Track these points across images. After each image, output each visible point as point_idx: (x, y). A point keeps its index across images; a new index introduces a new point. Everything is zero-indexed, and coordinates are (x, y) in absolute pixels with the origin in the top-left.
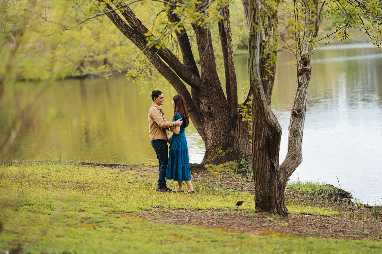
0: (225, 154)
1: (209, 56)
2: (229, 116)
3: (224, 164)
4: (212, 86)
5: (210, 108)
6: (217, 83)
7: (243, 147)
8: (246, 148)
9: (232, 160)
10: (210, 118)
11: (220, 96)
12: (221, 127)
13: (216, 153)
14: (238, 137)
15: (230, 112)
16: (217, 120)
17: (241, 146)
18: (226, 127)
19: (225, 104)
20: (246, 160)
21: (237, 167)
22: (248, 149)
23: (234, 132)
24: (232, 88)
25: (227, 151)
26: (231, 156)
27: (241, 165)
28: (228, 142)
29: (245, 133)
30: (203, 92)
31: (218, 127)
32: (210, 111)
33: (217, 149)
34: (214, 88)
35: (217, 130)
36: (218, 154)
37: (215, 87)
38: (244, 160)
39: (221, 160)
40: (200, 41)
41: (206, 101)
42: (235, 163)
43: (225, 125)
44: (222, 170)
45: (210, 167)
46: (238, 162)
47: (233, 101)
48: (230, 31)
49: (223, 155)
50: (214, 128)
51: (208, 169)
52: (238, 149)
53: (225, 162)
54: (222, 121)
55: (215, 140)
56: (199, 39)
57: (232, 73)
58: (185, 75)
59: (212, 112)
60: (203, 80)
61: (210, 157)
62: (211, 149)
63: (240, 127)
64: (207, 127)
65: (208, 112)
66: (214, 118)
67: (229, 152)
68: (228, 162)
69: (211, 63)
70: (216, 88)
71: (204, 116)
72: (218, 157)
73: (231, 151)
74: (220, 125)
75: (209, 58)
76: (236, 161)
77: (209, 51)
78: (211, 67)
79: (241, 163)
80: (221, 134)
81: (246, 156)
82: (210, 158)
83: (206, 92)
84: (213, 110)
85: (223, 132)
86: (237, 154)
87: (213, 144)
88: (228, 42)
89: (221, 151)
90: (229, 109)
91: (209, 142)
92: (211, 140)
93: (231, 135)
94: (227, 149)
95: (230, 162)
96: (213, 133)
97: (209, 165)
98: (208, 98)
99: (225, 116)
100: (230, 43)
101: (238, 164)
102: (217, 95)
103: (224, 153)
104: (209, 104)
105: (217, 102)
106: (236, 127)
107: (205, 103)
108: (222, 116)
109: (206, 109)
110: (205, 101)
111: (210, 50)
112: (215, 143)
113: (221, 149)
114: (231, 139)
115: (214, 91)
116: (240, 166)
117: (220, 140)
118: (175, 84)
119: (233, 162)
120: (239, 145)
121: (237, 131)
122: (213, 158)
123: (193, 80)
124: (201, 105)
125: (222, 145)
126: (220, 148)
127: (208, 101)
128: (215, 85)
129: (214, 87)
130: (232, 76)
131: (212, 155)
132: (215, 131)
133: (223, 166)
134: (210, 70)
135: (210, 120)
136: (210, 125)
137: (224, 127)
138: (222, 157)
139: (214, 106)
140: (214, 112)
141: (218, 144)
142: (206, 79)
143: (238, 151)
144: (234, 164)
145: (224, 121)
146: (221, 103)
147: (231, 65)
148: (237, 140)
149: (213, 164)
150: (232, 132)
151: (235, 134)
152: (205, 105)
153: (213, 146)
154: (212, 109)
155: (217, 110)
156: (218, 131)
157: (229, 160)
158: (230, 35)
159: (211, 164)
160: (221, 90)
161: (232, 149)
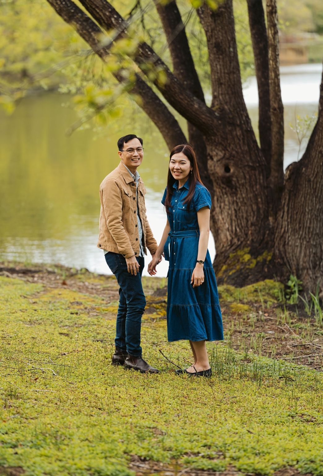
0: (257, 263)
1: (230, 63)
2: (267, 187)
3: (254, 285)
4: (233, 124)
5: (227, 169)
6: (244, 118)
7: (293, 251)
8: (300, 252)
9: (271, 278)
10: (227, 189)
11: (249, 146)
12: (250, 208)
13: (237, 259)
14: (283, 230)
15: (267, 178)
16: (242, 194)
17: (289, 250)
18: (258, 209)
19: (259, 162)
20: (299, 277)
21: (281, 292)
22: (303, 254)
23: (276, 219)
24: (275, 129)
25: (260, 258)
26: (268, 267)
27: (289, 287)
28: (263, 239)
29: (300, 223)
30: (215, 135)
31: (243, 208)
32: (228, 174)
33: (240, 253)
34: (238, 129)
35: (241, 215)
36: (242, 263)
37: (240, 126)
38: (294, 278)
39: (248, 276)
40: (212, 32)
41: (221, 154)
42: (277, 284)
43: (257, 204)
44: (251, 298)
45: (228, 291)
46: (281, 282)
47: (275, 157)
48: (276, 12)
49: (253, 265)
50: (235, 210)
51: (224, 295)
52: (283, 255)
53: (257, 281)
54: (251, 195)
55: (236, 234)
56: (210, 28)
57: (276, 99)
58: (180, 100)
59: (232, 176)
60: (215, 111)
61: (224, 268)
62: (226, 251)
63: (288, 210)
64: (220, 207)
65: (223, 177)
66: (236, 190)
67: (265, 260)
68: (263, 280)
69: (234, 78)
70: (241, 129)
71: (215, 184)
72: (241, 270)
73: (269, 258)
74: (249, 203)
75: (230, 66)
76: (279, 279)
77: (230, 52)
78: (234, 85)
79: (290, 283)
80: (249, 223)
81: (298, 270)
82: (226, 271)
83: (221, 137)
84: (234, 173)
85: (252, 219)
86: (281, 265)
87: (231, 241)
88: (270, 36)
89: (247, 257)
90: (266, 170)
91: (222, 236)
92: (228, 233)
93: (269, 224)
94: (261, 254)
95: (267, 281)
96: (231, 220)
97: (225, 286)
98: (225, 149)
99: (258, 187)
100: (274, 38)
101: (283, 286)
102: (244, 142)
103: (254, 261)
104: (227, 161)
105: (244, 157)
106: (280, 210)
107: (219, 157)
108: (252, 186)
109: (220, 171)
110: (217, 154)
111: (231, 50)
112: (235, 240)
113: (249, 253)
114: (268, 234)
115: (238, 134)
116: (287, 291)
117: (246, 235)
118: (158, 117)
119: (272, 281)
120: (286, 247)
121: (282, 217)
122: (231, 270)
123: (197, 110)
124: (210, 162)
125: (249, 245)
126: (247, 250)
127: (225, 154)
128: (241, 122)
129: (238, 126)
130: (276, 106)
131: (229, 265)
132: (236, 216)
133: (253, 289)
134: (230, 92)
135: (226, 194)
136: (227, 203)
137: (255, 207)
138: (251, 269)
139: (236, 165)
140: (237, 178)
141: (242, 242)
142: (222, 110)
143: (282, 258)
144: (274, 285)
145: (256, 197)
146: (251, 158)
147: (275, 83)
148: (282, 236)
149: (233, 285)
150: (271, 219)
151: (278, 224)
152: (218, 161)
153: (231, 245)
154: (232, 170)
155: (242, 174)
156: (243, 216)
157: (264, 278)
158: (276, 22)
159: (228, 284)
160: (251, 132)
161: (271, 254)
